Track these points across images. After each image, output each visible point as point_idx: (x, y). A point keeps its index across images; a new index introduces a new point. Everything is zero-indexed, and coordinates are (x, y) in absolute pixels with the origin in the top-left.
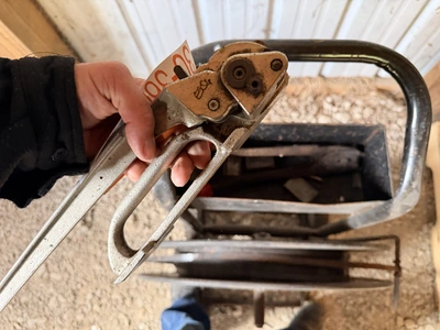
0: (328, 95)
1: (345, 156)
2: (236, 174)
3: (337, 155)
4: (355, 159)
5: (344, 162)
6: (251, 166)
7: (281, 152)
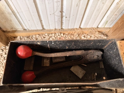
0: (83, 34)
1: (96, 55)
2: (48, 65)
3: (93, 54)
4: (100, 56)
5: (96, 57)
6: (54, 61)
7: (68, 54)
